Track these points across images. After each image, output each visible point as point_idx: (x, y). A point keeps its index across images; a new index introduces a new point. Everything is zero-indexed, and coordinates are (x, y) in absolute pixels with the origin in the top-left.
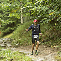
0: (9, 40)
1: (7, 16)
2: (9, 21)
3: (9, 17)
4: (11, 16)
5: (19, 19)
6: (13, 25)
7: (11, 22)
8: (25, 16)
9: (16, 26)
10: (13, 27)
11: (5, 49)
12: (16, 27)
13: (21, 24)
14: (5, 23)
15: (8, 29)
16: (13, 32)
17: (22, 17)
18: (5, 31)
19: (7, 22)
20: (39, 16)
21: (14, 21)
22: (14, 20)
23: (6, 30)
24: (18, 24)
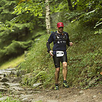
0: (15, 72)
1: (10, 10)
2: (16, 25)
3: (14, 13)
4: (20, 12)
5: (40, 19)
6: (24, 35)
7: (20, 26)
8: (56, 12)
9: (33, 37)
10: (25, 41)
11: (6, 98)
12: (33, 39)
13: (46, 32)
14: (5, 29)
15: (12, 44)
16: (25, 52)
17: (48, 14)
18: (4, 51)
19: (9, 26)
20: (93, 12)
21: (26, 25)
22: (28, 22)
23: (8, 47)
24: (38, 31)
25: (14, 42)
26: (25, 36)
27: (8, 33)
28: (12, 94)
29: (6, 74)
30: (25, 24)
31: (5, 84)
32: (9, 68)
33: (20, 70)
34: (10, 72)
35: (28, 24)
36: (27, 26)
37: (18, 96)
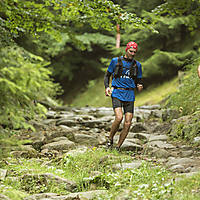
25: (158, 54)
26: (181, 43)
27: (146, 36)
28: (152, 155)
29: (140, 116)
30: (180, 19)
31: (138, 137)
32: (146, 104)
33: (169, 109)
34: (149, 112)
35: (187, 18)
36: (183, 22)
37: (163, 160)
